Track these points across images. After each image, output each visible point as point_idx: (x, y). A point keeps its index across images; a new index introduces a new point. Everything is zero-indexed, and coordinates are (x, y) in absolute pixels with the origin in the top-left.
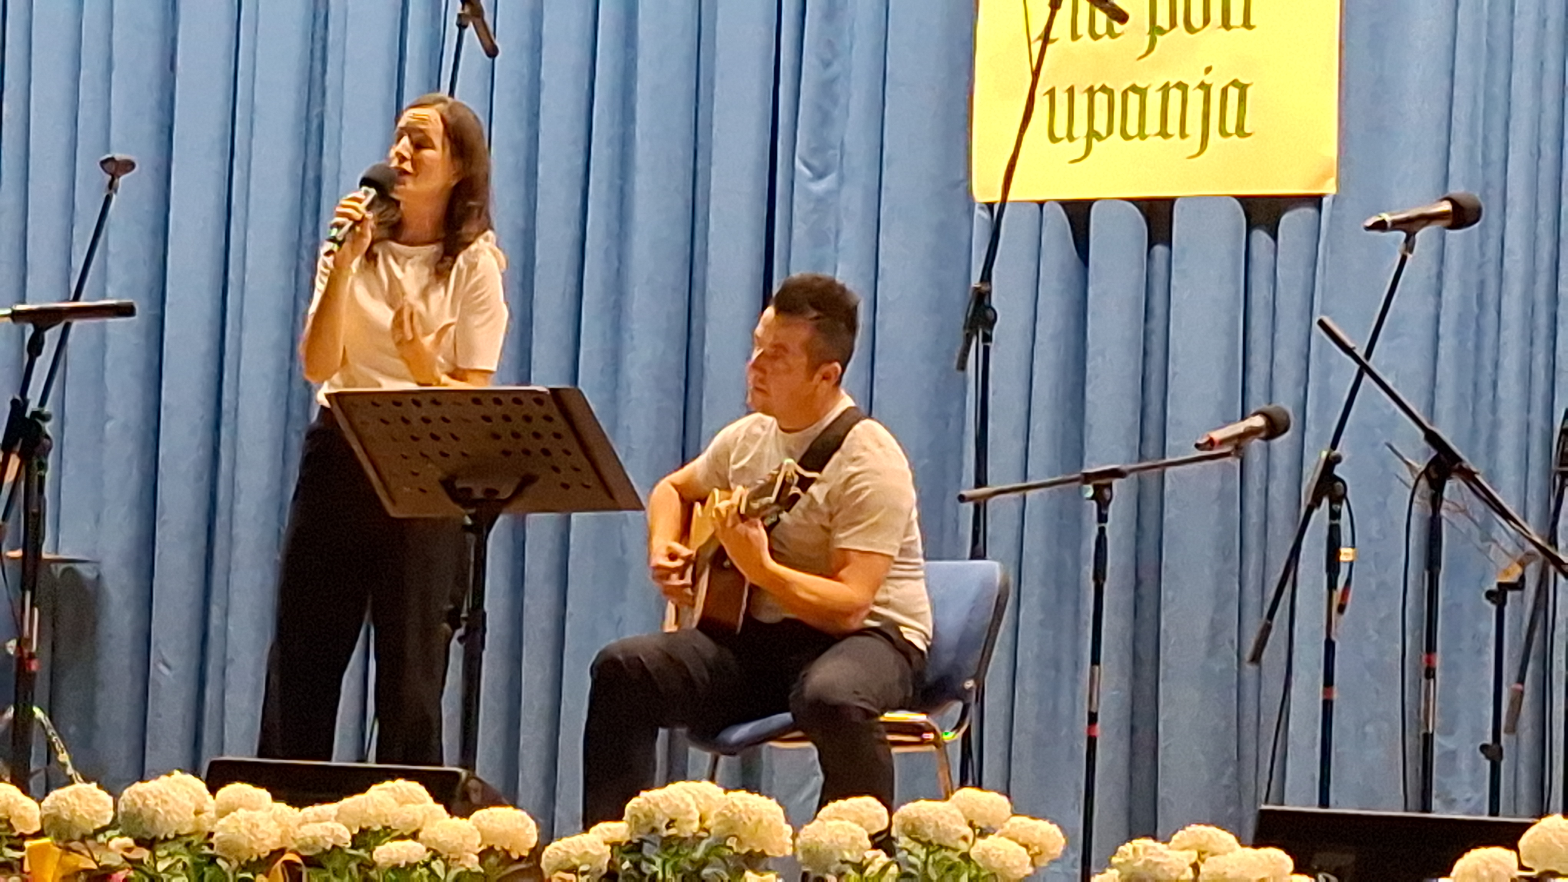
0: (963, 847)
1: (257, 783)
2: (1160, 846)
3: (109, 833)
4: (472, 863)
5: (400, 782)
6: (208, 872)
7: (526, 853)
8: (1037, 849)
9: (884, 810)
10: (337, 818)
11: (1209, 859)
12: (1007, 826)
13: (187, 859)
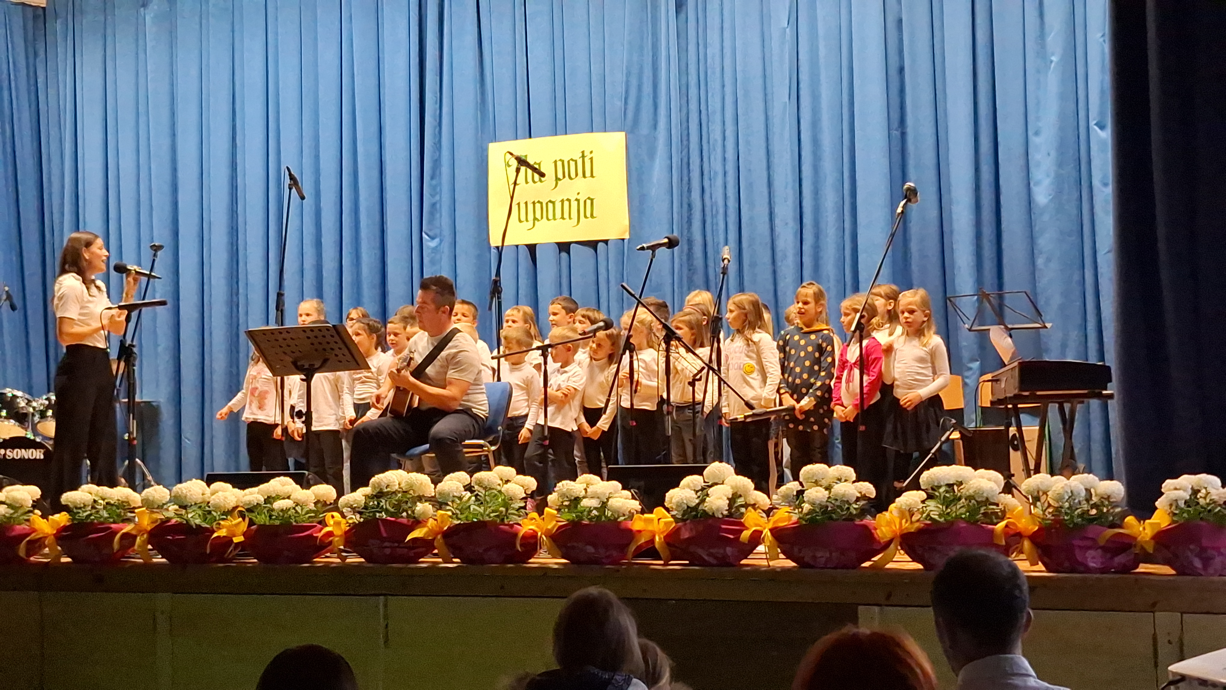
0: (499, 488)
1: (225, 482)
2: (572, 483)
3: (169, 505)
4: (312, 506)
5: (282, 478)
6: (209, 517)
7: (332, 502)
8: (526, 488)
9: (468, 476)
10: (258, 493)
11: (591, 486)
12: (515, 479)
13: (200, 512)
